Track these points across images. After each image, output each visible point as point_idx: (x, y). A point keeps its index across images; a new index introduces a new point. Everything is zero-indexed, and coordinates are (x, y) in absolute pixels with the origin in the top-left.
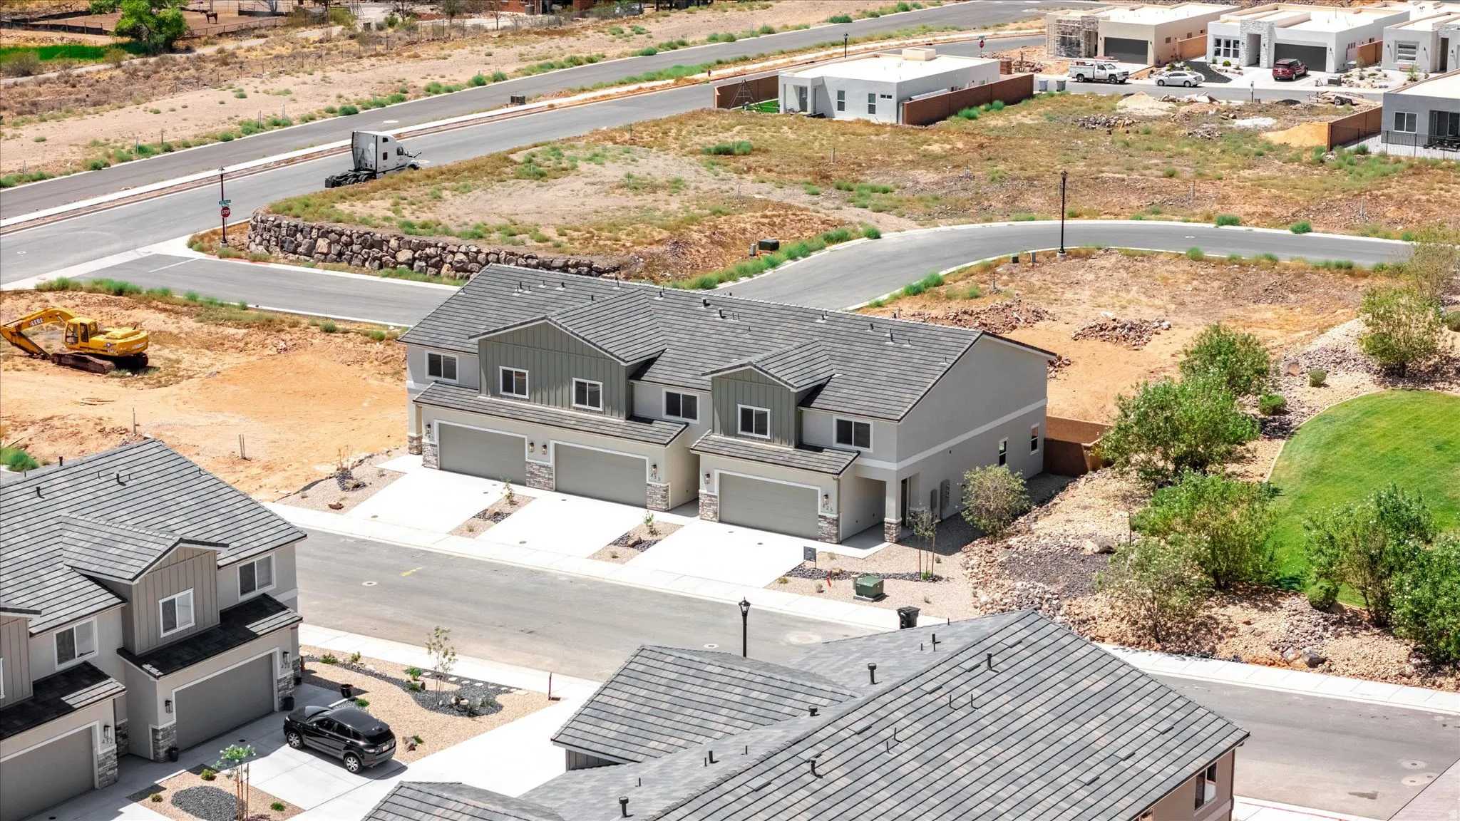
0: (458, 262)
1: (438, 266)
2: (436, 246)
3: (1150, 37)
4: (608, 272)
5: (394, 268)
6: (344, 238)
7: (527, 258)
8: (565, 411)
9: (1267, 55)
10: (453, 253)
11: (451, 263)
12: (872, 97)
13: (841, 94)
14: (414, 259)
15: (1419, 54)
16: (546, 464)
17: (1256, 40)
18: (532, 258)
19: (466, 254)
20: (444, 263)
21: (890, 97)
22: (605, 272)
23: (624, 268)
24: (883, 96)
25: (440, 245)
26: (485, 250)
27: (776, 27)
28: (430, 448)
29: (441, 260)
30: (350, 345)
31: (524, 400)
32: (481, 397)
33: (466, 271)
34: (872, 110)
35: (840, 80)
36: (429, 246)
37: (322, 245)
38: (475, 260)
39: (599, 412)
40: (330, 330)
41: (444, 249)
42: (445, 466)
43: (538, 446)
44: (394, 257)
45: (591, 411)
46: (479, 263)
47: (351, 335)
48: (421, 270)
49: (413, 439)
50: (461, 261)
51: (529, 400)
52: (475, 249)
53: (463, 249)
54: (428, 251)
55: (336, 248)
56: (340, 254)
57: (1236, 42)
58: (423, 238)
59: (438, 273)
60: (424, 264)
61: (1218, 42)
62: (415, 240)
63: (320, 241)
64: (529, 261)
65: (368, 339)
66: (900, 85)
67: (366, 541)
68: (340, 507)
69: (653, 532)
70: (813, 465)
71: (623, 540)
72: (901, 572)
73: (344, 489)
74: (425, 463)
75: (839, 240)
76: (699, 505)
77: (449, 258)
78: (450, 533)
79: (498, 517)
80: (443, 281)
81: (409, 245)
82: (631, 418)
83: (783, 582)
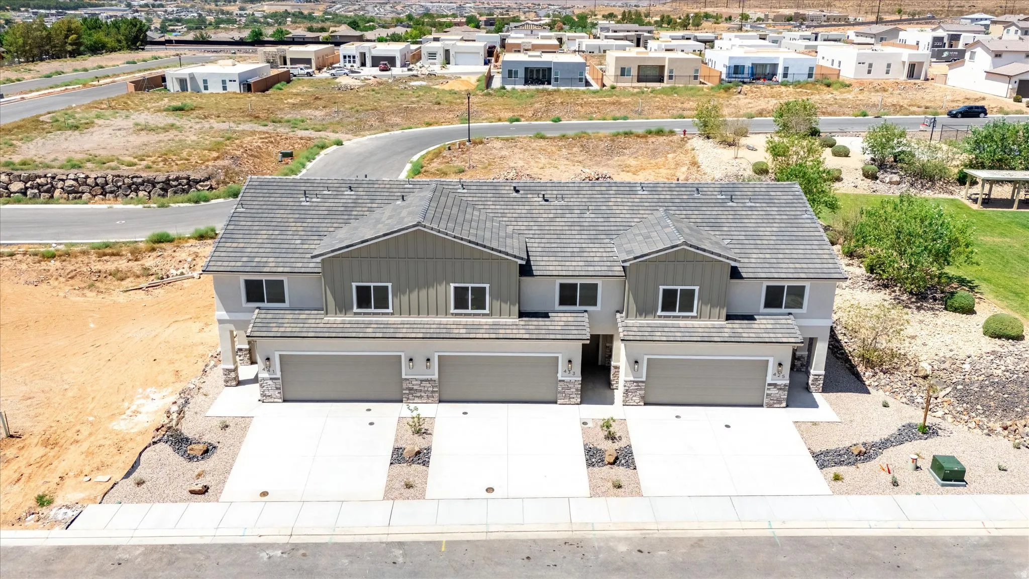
0: (69, 187)
1: (51, 190)
2: (45, 176)
3: (313, 57)
4: (204, 181)
5: (9, 196)
7: (132, 178)
8: (444, 320)
9: (369, 62)
10: (63, 180)
11: (62, 188)
12: (224, 82)
13: (205, 81)
14: (27, 188)
15: (438, 56)
16: (429, 377)
17: (363, 55)
18: (137, 177)
19: (76, 180)
20: (55, 188)
21: (235, 81)
22: (200, 181)
23: (213, 178)
24: (230, 81)
25: (49, 175)
26: (93, 175)
27: (104, 65)
28: (270, 382)
29: (53, 186)
30: (24, 267)
31: (388, 314)
32: (331, 319)
33: (77, 192)
34: (225, 88)
35: (203, 74)
36: (40, 177)
38: (85, 184)
39: (484, 315)
41: (53, 178)
42: (288, 397)
43: (420, 362)
44: (7, 189)
45: (475, 315)
46: (89, 185)
47: (19, 257)
48: (35, 196)
49: (230, 371)
50: (72, 186)
51: (392, 314)
52: (83, 176)
53: (72, 176)
54: (38, 180)
57: (354, 57)
58: (31, 172)
59: (52, 197)
60: (36, 191)
61: (345, 57)
62: (24, 174)
64: (135, 180)
65: (37, 258)
66: (240, 74)
67: (295, 547)
68: (205, 490)
69: (611, 437)
70: (766, 337)
71: (593, 457)
72: (893, 430)
73: (191, 458)
74: (265, 398)
75: (323, 147)
76: (619, 394)
77: (60, 184)
78: (386, 497)
79: (421, 457)
80: (57, 202)
81: (19, 178)
82: (522, 315)
83: (837, 478)
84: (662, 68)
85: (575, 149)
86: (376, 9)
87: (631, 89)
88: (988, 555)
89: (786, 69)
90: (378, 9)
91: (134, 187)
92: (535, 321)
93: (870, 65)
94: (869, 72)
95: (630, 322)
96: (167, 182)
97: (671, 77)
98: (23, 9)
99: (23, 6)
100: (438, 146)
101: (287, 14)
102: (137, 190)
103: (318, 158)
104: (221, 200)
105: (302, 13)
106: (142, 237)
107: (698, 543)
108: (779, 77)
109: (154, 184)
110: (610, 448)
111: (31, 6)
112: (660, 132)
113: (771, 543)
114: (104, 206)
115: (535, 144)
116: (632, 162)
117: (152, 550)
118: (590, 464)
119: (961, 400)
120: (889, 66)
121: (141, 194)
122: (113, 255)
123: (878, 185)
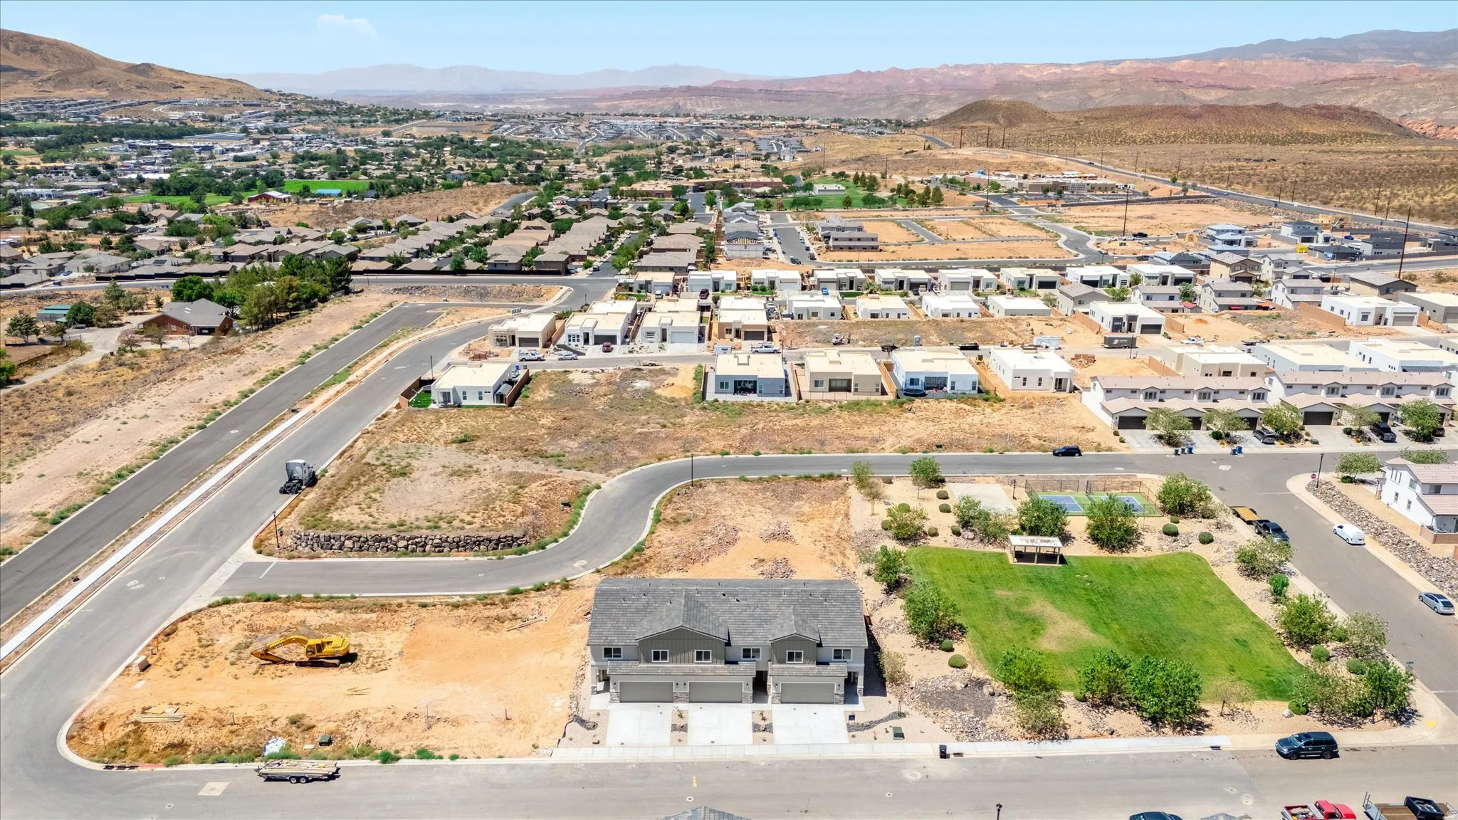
0: (436, 544)
1: (424, 547)
2: (421, 536)
3: (539, 336)
4: (521, 538)
5: (397, 551)
6: (362, 539)
7: (477, 537)
8: (692, 666)
9: (591, 340)
10: (432, 539)
11: (431, 545)
12: (480, 393)
13: (464, 393)
14: (408, 545)
15: (656, 335)
16: (685, 691)
17: (587, 335)
18: (480, 537)
19: (440, 539)
20: (427, 545)
21: (489, 392)
22: (519, 538)
23: (527, 534)
24: (486, 392)
25: (423, 535)
28: (615, 694)
29: (425, 543)
30: (445, 614)
31: (667, 663)
32: (642, 665)
33: (442, 548)
34: (481, 398)
35: (463, 387)
36: (417, 537)
37: (348, 544)
38: (446, 541)
39: (709, 663)
40: (424, 606)
41: (426, 538)
42: (623, 700)
44: (396, 546)
45: (705, 663)
46: (448, 543)
47: (438, 607)
48: (413, 551)
49: (594, 687)
50: (438, 543)
51: (669, 663)
52: (445, 536)
53: (438, 536)
54: (416, 540)
55: (357, 545)
56: (361, 547)
57: (578, 336)
58: (412, 534)
59: (425, 551)
60: (415, 547)
61: (569, 336)
62: (407, 535)
63: (347, 542)
65: (449, 607)
67: (641, 764)
68: (598, 743)
69: (764, 719)
70: (832, 673)
71: (756, 728)
72: (887, 715)
73: (589, 729)
74: (612, 701)
75: (588, 494)
76: (770, 698)
77: (430, 542)
78: (671, 745)
79: (684, 728)
80: (428, 555)
81: (403, 538)
82: (727, 663)
83: (853, 736)
84: (849, 381)
85: (768, 494)
86: (553, 130)
87: (821, 404)
88: (896, 765)
89: (953, 383)
90: (557, 130)
91: (478, 543)
92: (732, 666)
93: (1025, 379)
94: (1024, 384)
95: (774, 666)
96: (499, 540)
97: (856, 390)
98: (115, 139)
99: (116, 136)
100: (669, 490)
101: (443, 141)
102: (479, 545)
103: (587, 504)
104: (534, 552)
105: (462, 140)
106: (503, 590)
107: (792, 762)
108: (948, 388)
109: (490, 541)
110: (763, 724)
111: (125, 134)
112: (830, 477)
113: (819, 762)
114: (461, 558)
115: (740, 487)
116: (806, 508)
117: (586, 765)
118: (754, 731)
119: (922, 700)
120: (1040, 380)
121: (482, 547)
122: (491, 604)
123: (960, 540)
